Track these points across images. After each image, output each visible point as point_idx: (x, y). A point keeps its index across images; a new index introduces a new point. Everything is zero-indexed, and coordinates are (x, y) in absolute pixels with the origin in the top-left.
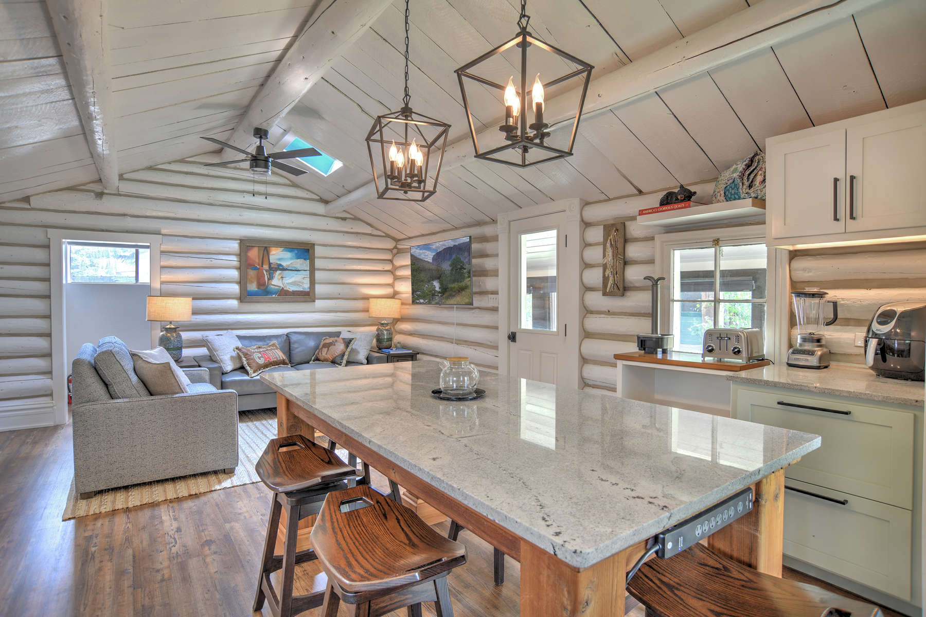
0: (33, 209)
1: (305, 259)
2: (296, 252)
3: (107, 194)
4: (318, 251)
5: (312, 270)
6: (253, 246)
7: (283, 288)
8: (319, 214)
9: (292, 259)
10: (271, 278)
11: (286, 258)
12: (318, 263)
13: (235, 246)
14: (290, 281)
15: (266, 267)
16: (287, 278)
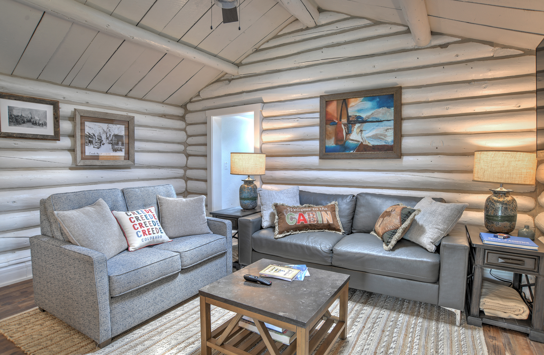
1: (389, 107)
2: (378, 99)
3: (234, 79)
4: (407, 97)
5: (398, 120)
6: (331, 101)
7: (362, 143)
9: (372, 109)
10: (349, 133)
11: (366, 109)
12: (407, 111)
13: (316, 104)
14: (371, 134)
15: (344, 121)
16: (367, 132)
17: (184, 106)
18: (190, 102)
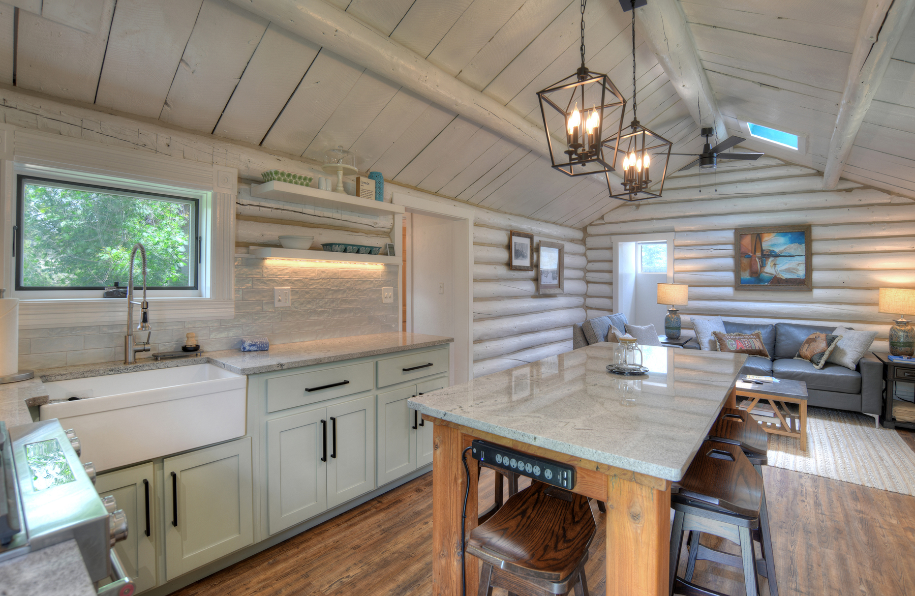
0: (606, 223)
1: (800, 243)
2: (790, 236)
4: (816, 232)
5: (809, 255)
6: (746, 234)
7: (775, 276)
8: (817, 189)
9: (785, 244)
10: (763, 266)
11: (780, 244)
12: (816, 247)
13: (730, 235)
14: (784, 268)
15: (759, 254)
16: (780, 265)
17: (584, 230)
18: (591, 224)
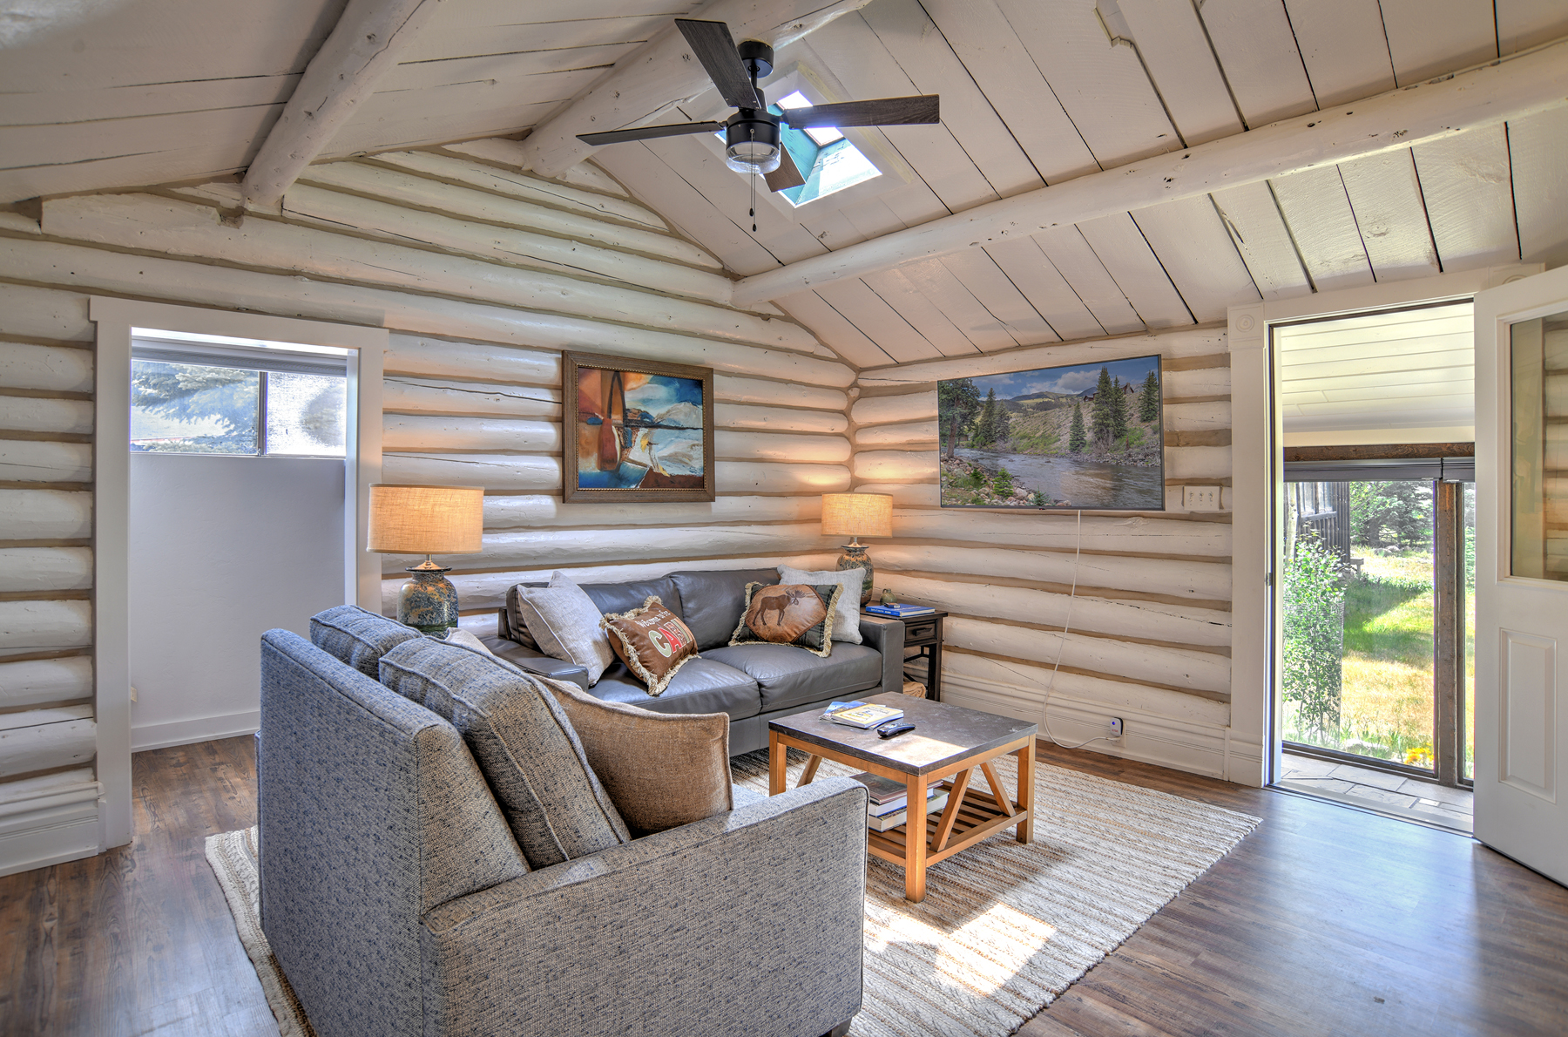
0: (50, 238)
1: (694, 404)
2: (677, 385)
3: (251, 214)
4: (722, 387)
5: (709, 429)
6: (590, 368)
7: (651, 469)
8: (720, 302)
9: (669, 401)
10: (626, 446)
11: (658, 400)
12: (722, 414)
13: (549, 367)
14: (666, 452)
15: (617, 418)
16: (660, 446)
